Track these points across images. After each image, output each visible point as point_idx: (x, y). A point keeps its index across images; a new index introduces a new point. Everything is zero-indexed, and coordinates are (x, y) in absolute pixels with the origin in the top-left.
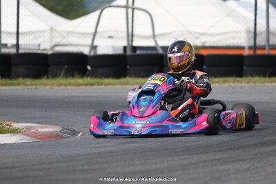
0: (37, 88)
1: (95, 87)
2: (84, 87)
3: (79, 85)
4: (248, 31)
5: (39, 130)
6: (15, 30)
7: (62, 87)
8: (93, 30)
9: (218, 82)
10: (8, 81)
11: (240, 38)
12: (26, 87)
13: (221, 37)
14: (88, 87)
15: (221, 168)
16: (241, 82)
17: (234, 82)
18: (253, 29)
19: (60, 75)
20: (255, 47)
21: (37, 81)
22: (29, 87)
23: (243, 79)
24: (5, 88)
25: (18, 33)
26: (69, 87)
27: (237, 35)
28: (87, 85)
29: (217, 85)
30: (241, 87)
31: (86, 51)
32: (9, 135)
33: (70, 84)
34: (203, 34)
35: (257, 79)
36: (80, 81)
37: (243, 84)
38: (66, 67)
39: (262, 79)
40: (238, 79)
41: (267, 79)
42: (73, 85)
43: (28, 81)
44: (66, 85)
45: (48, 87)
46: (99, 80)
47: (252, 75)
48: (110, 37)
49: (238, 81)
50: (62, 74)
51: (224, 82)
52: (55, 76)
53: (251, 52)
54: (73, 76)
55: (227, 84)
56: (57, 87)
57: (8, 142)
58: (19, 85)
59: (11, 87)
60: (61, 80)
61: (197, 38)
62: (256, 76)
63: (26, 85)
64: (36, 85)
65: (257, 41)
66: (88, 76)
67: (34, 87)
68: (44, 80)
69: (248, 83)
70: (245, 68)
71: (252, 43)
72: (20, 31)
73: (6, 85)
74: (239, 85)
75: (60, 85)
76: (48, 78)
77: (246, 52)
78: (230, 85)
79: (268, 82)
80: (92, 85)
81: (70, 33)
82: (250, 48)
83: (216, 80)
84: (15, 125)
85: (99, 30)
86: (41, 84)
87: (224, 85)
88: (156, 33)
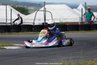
0: (18, 35)
1: (35, 34)
2: (32, 35)
3: (31, 34)
4: (80, 18)
5: (22, 45)
6: (10, 18)
7: (26, 35)
8: (34, 18)
9: (72, 33)
10: (10, 33)
11: (77, 20)
12: (15, 35)
13: (72, 20)
14: (33, 35)
15: (75, 53)
16: (78, 32)
17: (76, 32)
18: (81, 17)
19: (25, 31)
20: (82, 22)
21: (18, 33)
22: (16, 35)
23: (79, 32)
24: (9, 35)
25: (11, 19)
26: (28, 35)
27: (77, 19)
28: (33, 34)
29: (71, 33)
30: (78, 34)
31: (32, 24)
32: (15, 47)
33: (28, 34)
34: (66, 19)
35: (83, 31)
36: (31, 33)
37: (79, 33)
38: (27, 29)
39: (85, 31)
40: (77, 31)
41: (86, 31)
42: (29, 34)
43: (16, 33)
44: (27, 34)
45: (21, 35)
46: (36, 33)
47: (82, 30)
48: (39, 20)
49: (77, 32)
50: (26, 31)
51: (73, 32)
52: (23, 32)
53: (81, 24)
54: (29, 31)
55: (74, 33)
56: (24, 35)
57: (14, 48)
58: (13, 34)
59: (11, 35)
60: (25, 33)
61: (65, 20)
62: (83, 30)
63: (15, 34)
64: (18, 34)
65: (83, 21)
66: (33, 32)
67: (17, 35)
68: (20, 33)
69: (80, 32)
70: (79, 28)
71: (81, 21)
72: (12, 18)
73: (9, 34)
74: (78, 33)
75: (25, 34)
76: (21, 32)
77: (79, 24)
78: (75, 33)
79: (86, 32)
80: (34, 34)
81: (27, 19)
82: (80, 23)
83: (71, 32)
84: (15, 45)
85: (36, 18)
86: (19, 34)
87: (73, 33)
88: (53, 18)
